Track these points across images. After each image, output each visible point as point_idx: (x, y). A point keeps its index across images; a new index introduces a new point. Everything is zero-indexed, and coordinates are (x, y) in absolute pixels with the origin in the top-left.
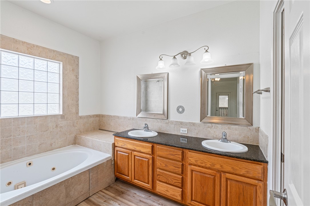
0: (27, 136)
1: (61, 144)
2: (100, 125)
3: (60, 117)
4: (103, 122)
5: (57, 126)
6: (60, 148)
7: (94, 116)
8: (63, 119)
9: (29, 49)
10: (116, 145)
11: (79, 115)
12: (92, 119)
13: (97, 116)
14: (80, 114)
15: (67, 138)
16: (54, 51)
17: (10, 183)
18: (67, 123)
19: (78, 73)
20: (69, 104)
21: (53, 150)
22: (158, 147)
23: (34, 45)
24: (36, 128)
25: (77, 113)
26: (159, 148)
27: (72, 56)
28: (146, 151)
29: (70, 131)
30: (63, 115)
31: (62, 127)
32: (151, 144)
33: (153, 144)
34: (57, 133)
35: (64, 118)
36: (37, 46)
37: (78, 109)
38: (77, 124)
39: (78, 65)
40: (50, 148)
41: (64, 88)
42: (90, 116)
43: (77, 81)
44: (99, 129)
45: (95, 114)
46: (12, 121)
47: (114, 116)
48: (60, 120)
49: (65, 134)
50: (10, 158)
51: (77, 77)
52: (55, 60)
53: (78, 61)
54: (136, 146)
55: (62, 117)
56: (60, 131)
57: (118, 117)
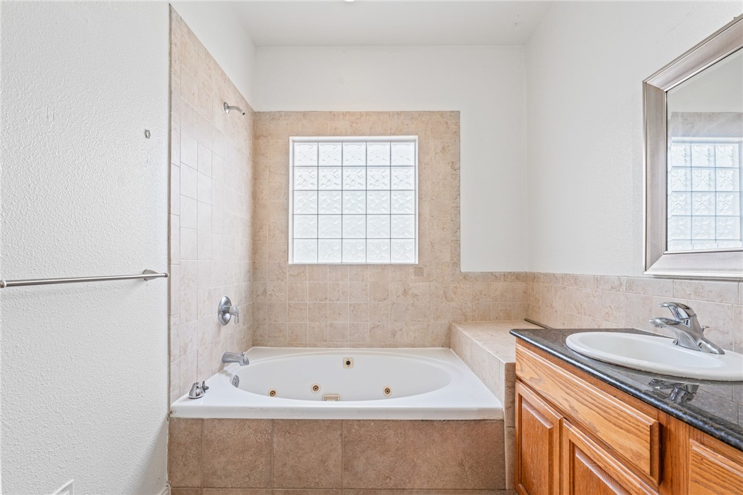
0: (350, 305)
1: (415, 337)
2: (529, 307)
3: (412, 270)
4: (536, 299)
5: (405, 292)
6: (412, 347)
7: (506, 276)
8: (419, 276)
9: (354, 125)
10: (519, 373)
11: (463, 270)
12: (500, 286)
13: (518, 277)
14: (465, 267)
15: (428, 325)
16: (399, 114)
17: (316, 388)
18: (430, 287)
19: (458, 155)
20: (434, 240)
21: (397, 347)
22: (696, 447)
23: (361, 114)
24: (365, 290)
25: (456, 263)
26: (703, 458)
27: (442, 114)
28: (621, 446)
29: (437, 309)
30: (421, 266)
31: (416, 295)
32: (654, 411)
33: (663, 416)
34: (407, 309)
35: (423, 273)
36: (367, 114)
37: (459, 252)
38: (455, 293)
39: (457, 133)
40: (390, 342)
41: (421, 199)
42: (494, 276)
43: (454, 176)
44: (525, 320)
45: (509, 271)
46: (328, 270)
47: (564, 277)
48: (413, 277)
49: (425, 316)
50: (326, 341)
51: (455, 167)
52: (401, 135)
53: (458, 124)
54: (578, 400)
55: (418, 270)
56: (413, 305)
57: (575, 279)
